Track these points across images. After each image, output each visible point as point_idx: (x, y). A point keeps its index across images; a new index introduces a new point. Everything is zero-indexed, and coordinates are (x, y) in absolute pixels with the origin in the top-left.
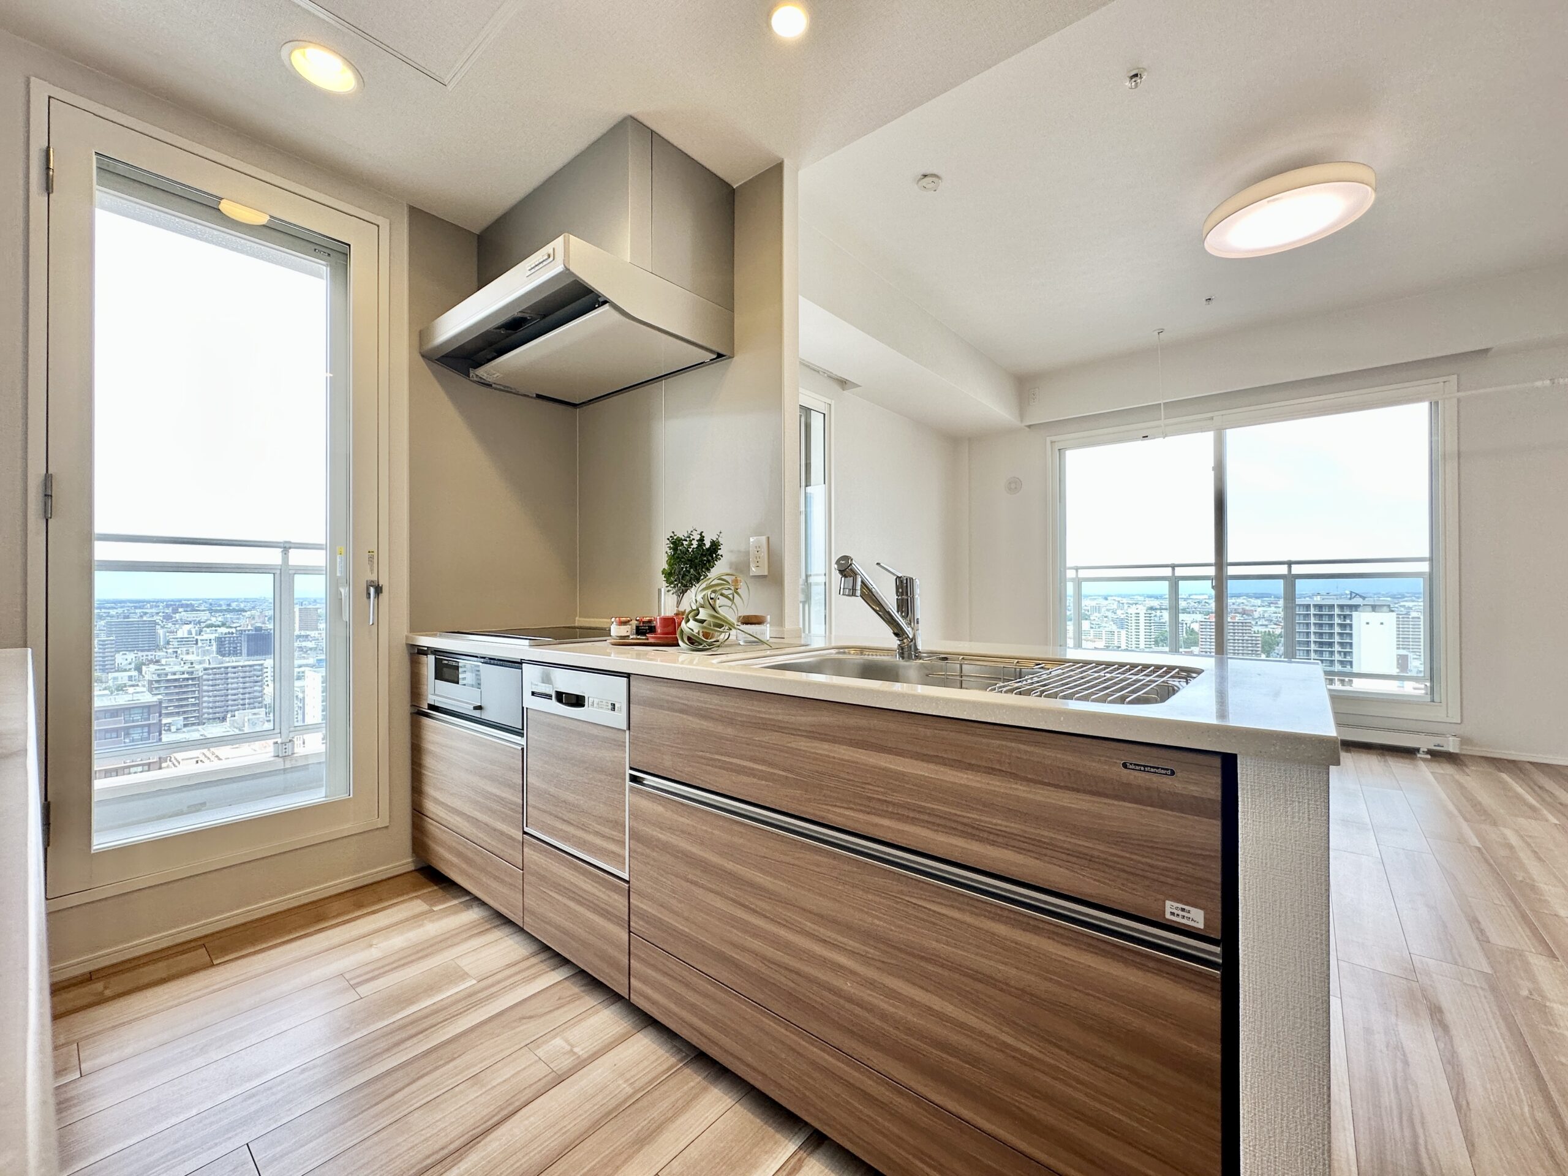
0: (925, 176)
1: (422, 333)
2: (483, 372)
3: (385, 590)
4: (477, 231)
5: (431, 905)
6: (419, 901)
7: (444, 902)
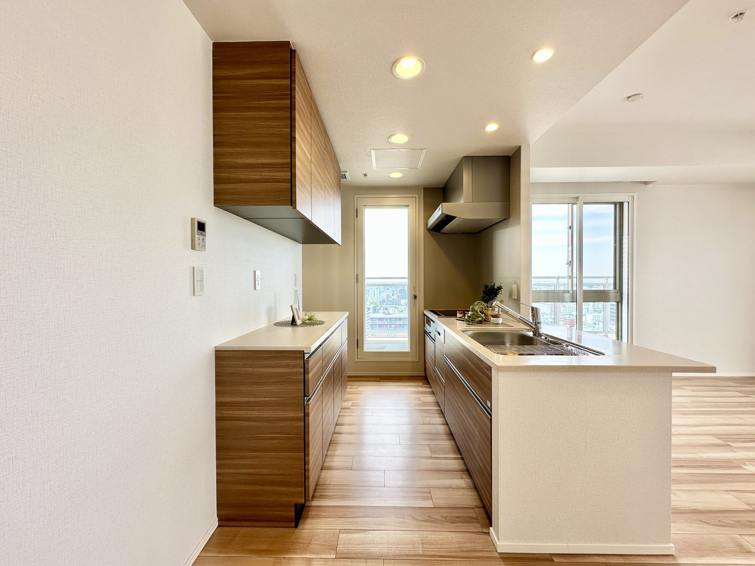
0: (629, 97)
1: (426, 224)
2: (442, 231)
3: (418, 297)
4: (442, 187)
5: (423, 385)
6: (421, 383)
7: (426, 385)
